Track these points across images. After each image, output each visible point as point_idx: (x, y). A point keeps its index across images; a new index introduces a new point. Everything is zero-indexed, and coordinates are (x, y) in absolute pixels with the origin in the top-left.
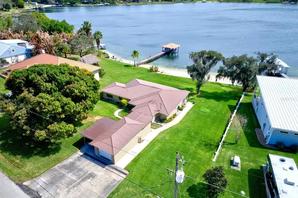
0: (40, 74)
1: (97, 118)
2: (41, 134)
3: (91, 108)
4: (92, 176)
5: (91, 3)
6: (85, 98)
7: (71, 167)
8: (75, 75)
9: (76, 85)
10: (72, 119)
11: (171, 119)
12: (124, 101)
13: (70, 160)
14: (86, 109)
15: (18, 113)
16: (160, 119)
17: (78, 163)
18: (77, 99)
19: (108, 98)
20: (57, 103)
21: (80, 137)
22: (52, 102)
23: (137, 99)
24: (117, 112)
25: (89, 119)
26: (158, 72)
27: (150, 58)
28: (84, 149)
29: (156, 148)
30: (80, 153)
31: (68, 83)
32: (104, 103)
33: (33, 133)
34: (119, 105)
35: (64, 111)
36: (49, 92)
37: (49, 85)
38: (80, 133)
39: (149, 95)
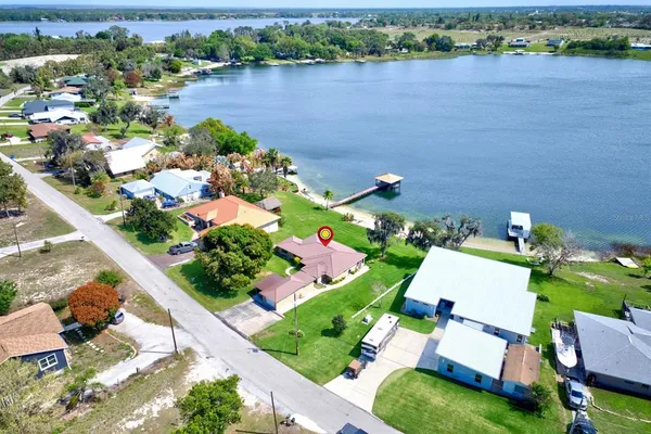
0: (229, 237)
1: (269, 273)
2: (227, 281)
3: (264, 264)
4: (259, 315)
5: (291, 56)
6: (259, 257)
7: (245, 308)
8: (253, 238)
9: (253, 246)
10: (248, 272)
11: (337, 282)
12: (297, 259)
13: (244, 303)
14: (259, 264)
15: (212, 264)
16: (327, 280)
17: (250, 306)
18: (253, 257)
19: (282, 254)
20: (240, 260)
21: (253, 288)
22: (236, 258)
23: (308, 259)
24: (289, 269)
25: (262, 274)
26: (354, 222)
27: (354, 197)
28: (255, 297)
29: (313, 303)
30: (251, 300)
31: (248, 244)
32: (278, 258)
33: (221, 279)
34: (292, 262)
35: (244, 266)
36: (235, 251)
37: (235, 245)
38: (253, 284)
39: (318, 257)
